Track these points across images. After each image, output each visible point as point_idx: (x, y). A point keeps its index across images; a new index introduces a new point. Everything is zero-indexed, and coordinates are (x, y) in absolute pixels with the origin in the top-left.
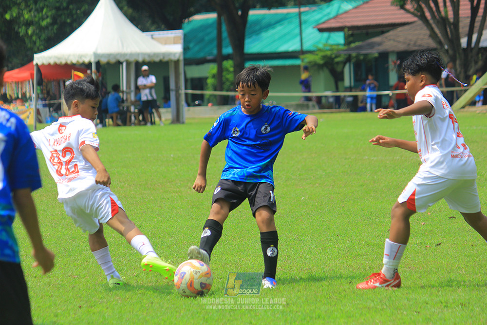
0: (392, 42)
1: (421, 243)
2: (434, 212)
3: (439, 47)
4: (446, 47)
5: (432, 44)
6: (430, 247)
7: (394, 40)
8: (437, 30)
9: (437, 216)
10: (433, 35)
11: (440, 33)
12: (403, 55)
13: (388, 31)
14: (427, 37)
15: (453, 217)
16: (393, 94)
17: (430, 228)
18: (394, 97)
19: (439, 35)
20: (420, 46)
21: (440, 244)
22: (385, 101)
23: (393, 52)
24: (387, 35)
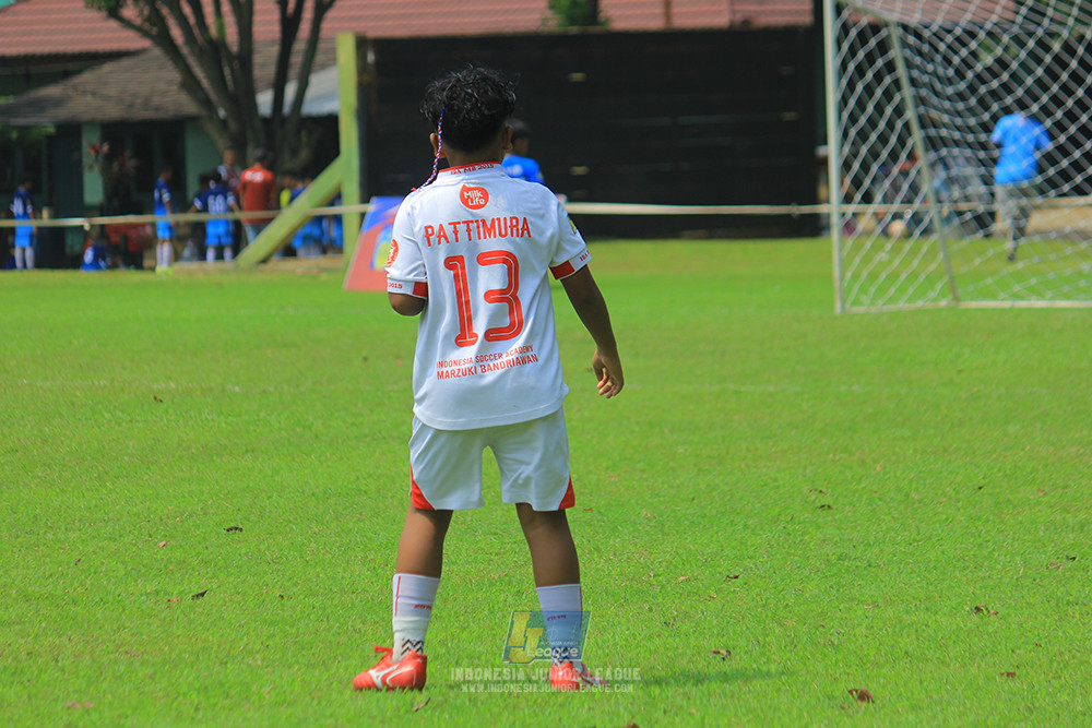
0: (89, 98)
1: (157, 593)
2: (191, 516)
3: (204, 113)
4: (222, 113)
5: (189, 106)
6: (180, 601)
7: (94, 94)
8: (199, 73)
9: (197, 527)
10: (190, 84)
11: (209, 77)
12: (116, 132)
13: (79, 72)
14: (175, 87)
15: (236, 529)
16: (92, 226)
17: (178, 554)
18: (95, 233)
19: (205, 83)
20: (157, 109)
21: (203, 594)
22: (72, 243)
23: (92, 123)
24: (76, 80)
